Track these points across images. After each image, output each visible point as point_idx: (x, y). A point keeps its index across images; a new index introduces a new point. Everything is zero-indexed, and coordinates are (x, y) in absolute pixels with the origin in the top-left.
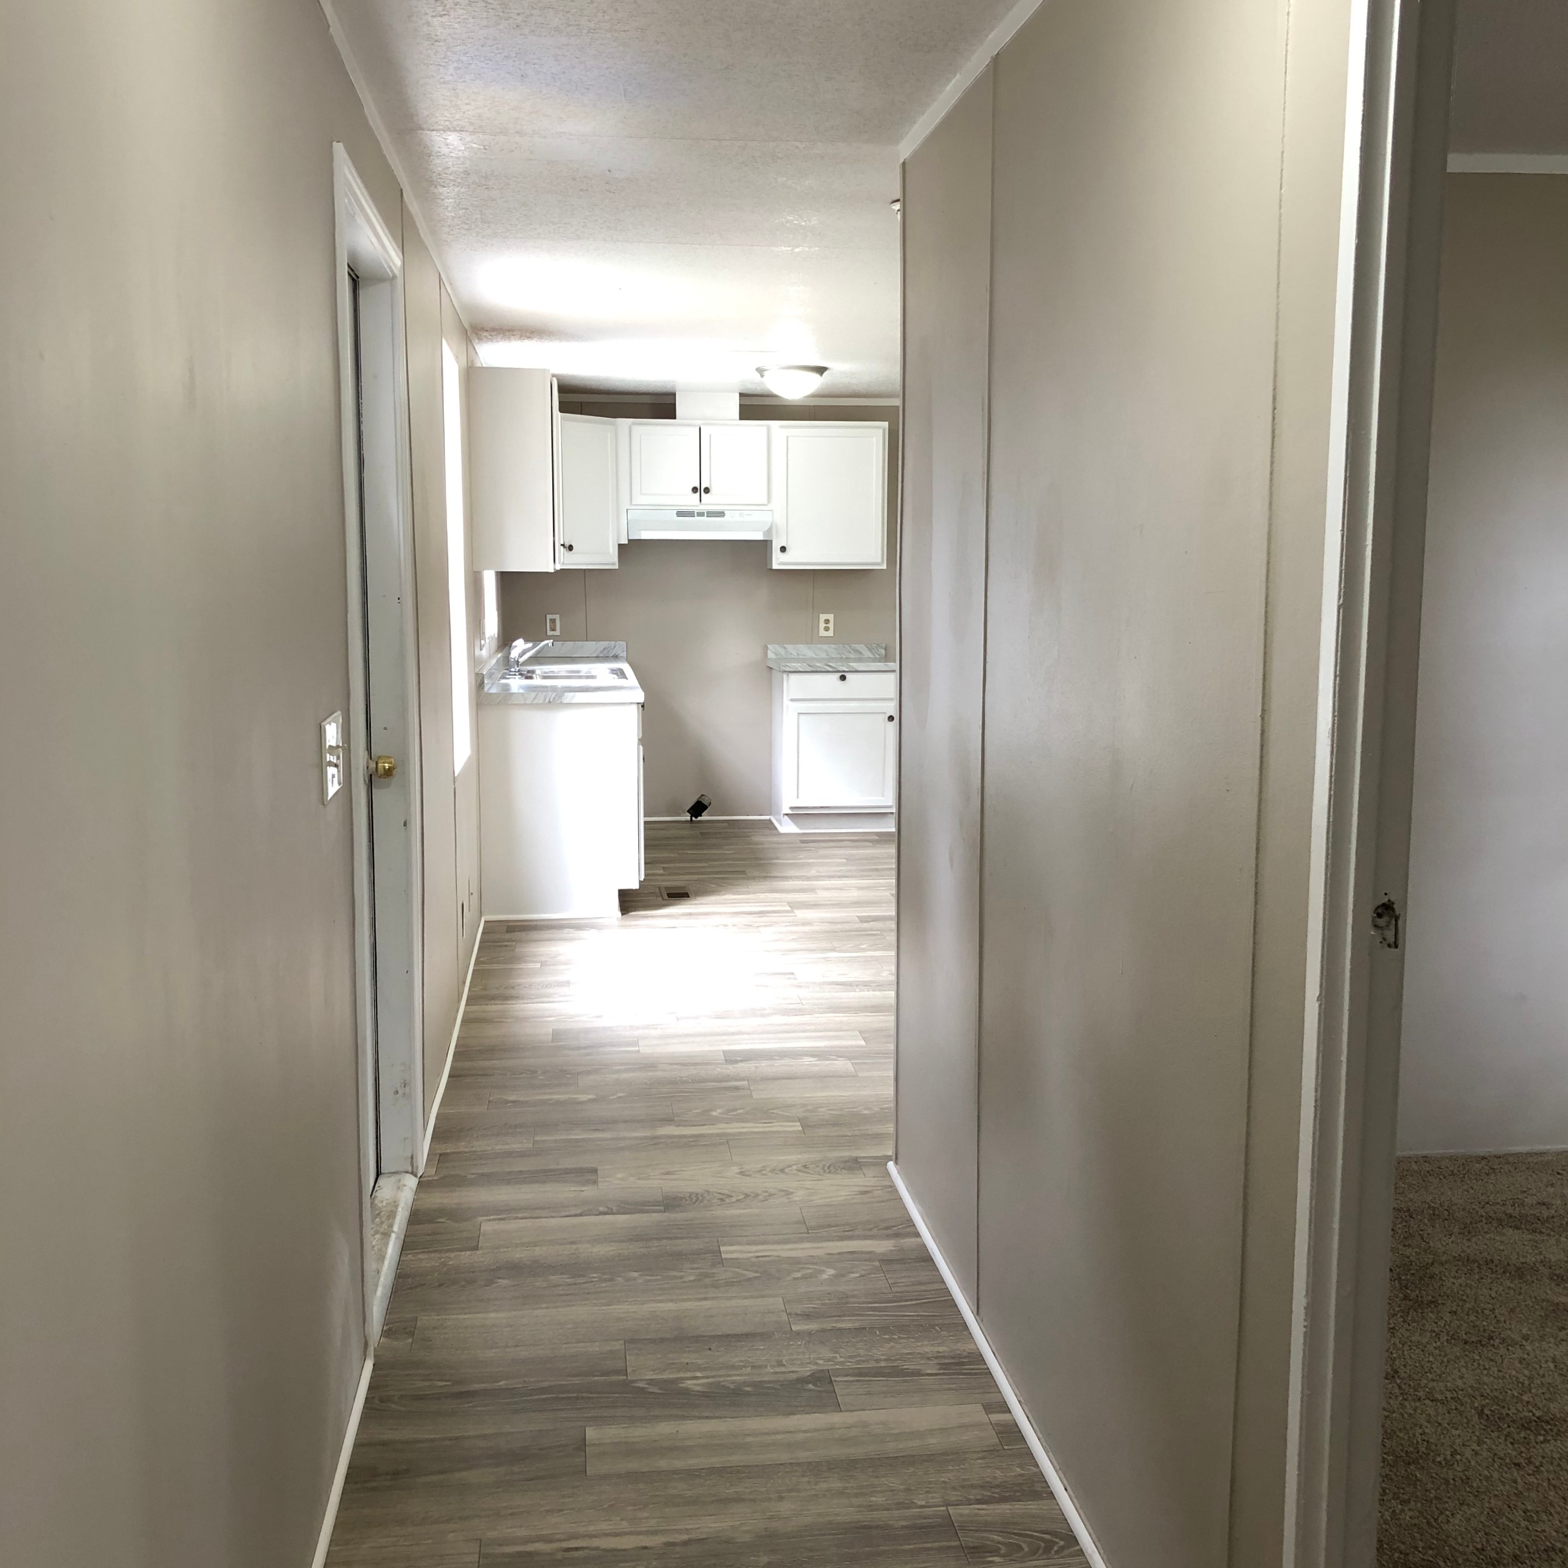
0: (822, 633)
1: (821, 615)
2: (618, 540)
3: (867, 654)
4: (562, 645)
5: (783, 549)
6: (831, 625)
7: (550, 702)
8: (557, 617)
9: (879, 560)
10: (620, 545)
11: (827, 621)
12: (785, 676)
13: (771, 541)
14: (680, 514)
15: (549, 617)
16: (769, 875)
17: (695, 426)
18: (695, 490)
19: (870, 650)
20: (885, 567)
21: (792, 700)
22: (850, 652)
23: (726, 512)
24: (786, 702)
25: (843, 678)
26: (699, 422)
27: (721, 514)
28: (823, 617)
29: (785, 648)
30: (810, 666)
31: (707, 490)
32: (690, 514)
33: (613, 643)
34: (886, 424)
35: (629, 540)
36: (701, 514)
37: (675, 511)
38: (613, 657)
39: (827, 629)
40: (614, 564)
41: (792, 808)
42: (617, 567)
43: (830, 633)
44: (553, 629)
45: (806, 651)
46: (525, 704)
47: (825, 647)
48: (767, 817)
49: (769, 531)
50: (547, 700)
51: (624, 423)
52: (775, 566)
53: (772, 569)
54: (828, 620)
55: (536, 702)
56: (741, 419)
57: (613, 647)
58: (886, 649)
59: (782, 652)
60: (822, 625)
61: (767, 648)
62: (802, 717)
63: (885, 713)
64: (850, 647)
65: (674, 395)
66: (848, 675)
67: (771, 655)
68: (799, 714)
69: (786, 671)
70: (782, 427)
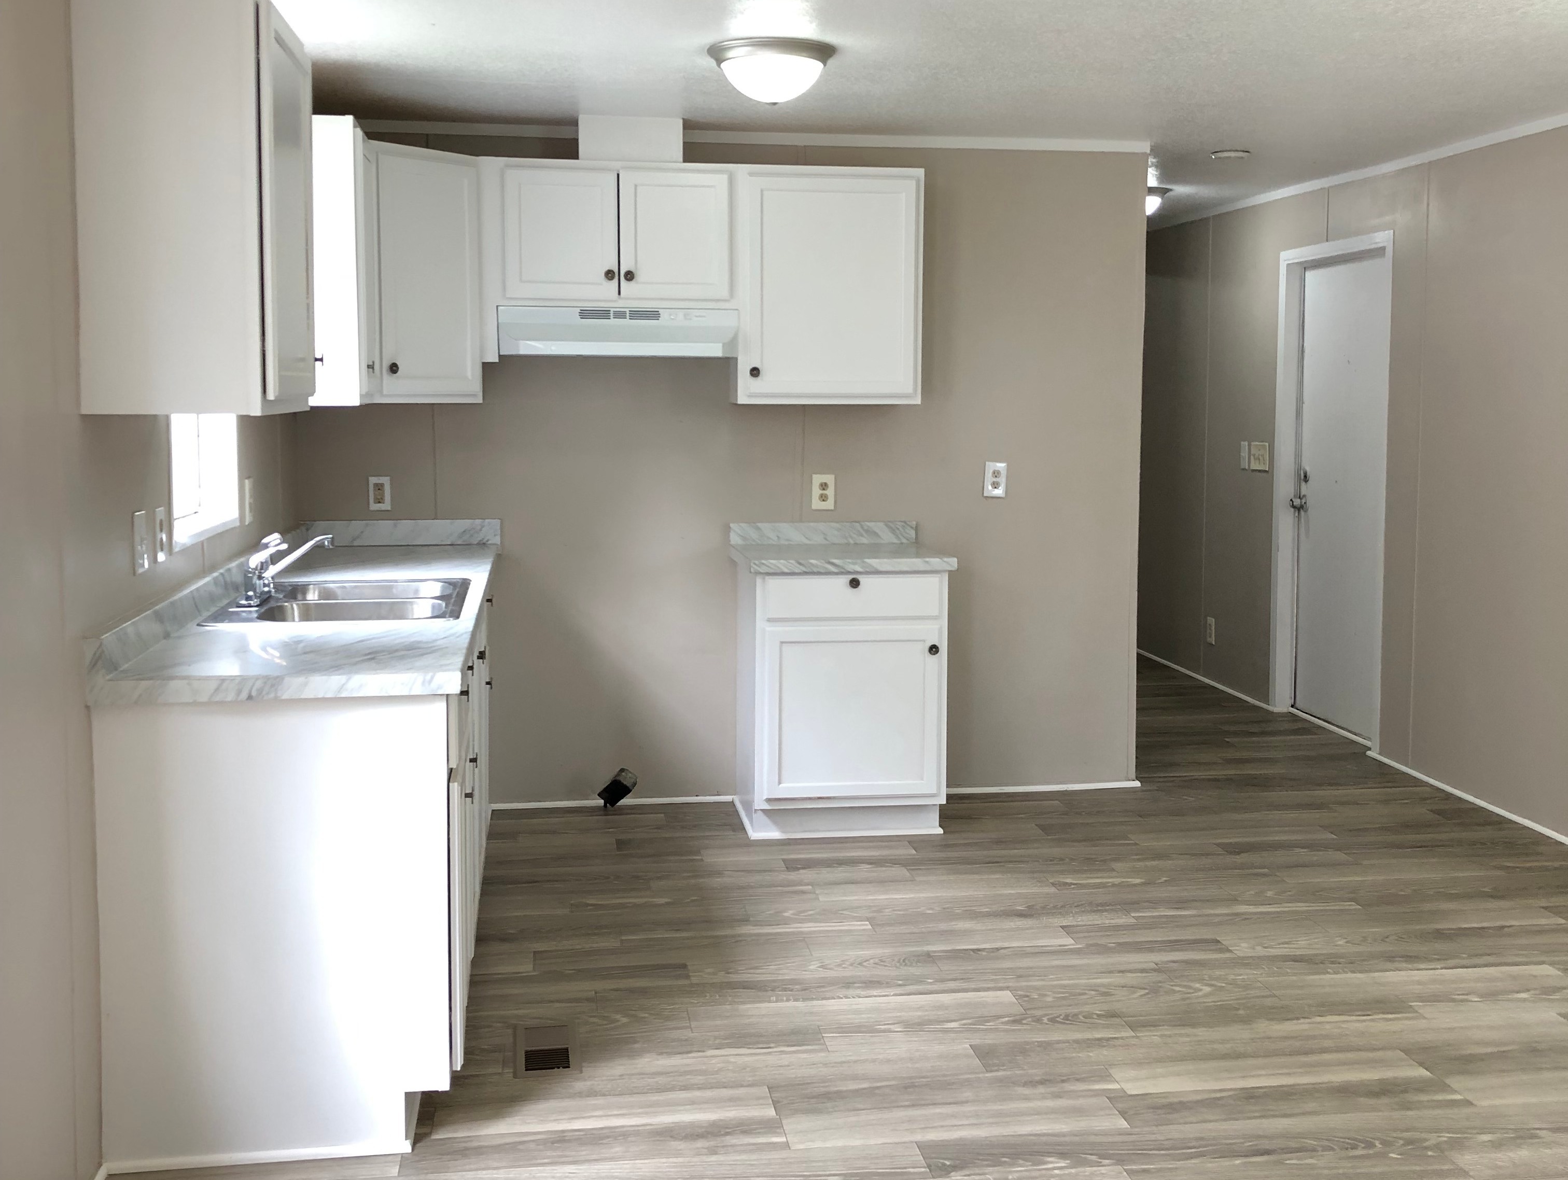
0: (817, 504)
1: (814, 476)
2: (481, 357)
3: (887, 537)
4: (395, 525)
5: (755, 372)
6: (830, 492)
7: (250, 697)
8: (385, 481)
9: (910, 390)
10: (486, 366)
11: (824, 486)
12: (759, 580)
13: (736, 359)
14: (585, 314)
15: (373, 480)
16: (734, 978)
17: (610, 170)
18: (609, 275)
19: (893, 531)
20: (919, 402)
21: (769, 620)
22: (862, 536)
23: (661, 311)
24: (760, 624)
25: (855, 583)
26: (617, 165)
27: (653, 315)
28: (818, 479)
29: (758, 529)
30: (800, 564)
31: (630, 276)
32: (603, 314)
33: (478, 521)
34: (920, 172)
35: (500, 356)
36: (620, 315)
37: (578, 310)
38: (478, 544)
39: (823, 498)
40: (474, 396)
41: (769, 800)
42: (480, 400)
43: (829, 504)
44: (379, 501)
45: (792, 533)
46: (195, 704)
47: (821, 526)
48: (728, 798)
49: (732, 343)
50: (244, 695)
51: (491, 164)
52: (742, 399)
53: (737, 404)
54: (826, 484)
55: (218, 698)
56: (685, 161)
57: (479, 527)
58: (916, 529)
59: (753, 534)
60: (816, 491)
61: (730, 527)
62: (785, 646)
63: (924, 641)
64: (862, 527)
65: (574, 123)
66: (862, 579)
67: (735, 539)
68: (782, 643)
69: (761, 573)
70: (751, 174)
